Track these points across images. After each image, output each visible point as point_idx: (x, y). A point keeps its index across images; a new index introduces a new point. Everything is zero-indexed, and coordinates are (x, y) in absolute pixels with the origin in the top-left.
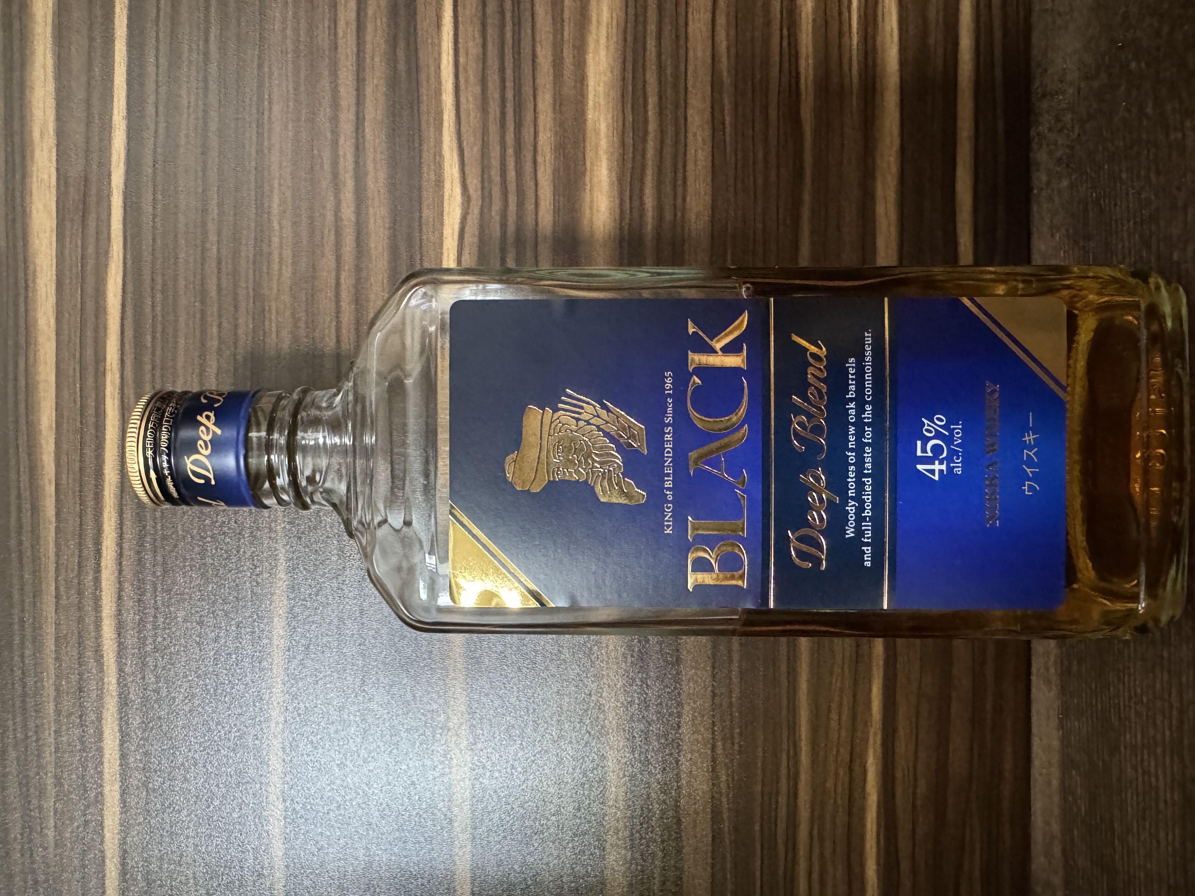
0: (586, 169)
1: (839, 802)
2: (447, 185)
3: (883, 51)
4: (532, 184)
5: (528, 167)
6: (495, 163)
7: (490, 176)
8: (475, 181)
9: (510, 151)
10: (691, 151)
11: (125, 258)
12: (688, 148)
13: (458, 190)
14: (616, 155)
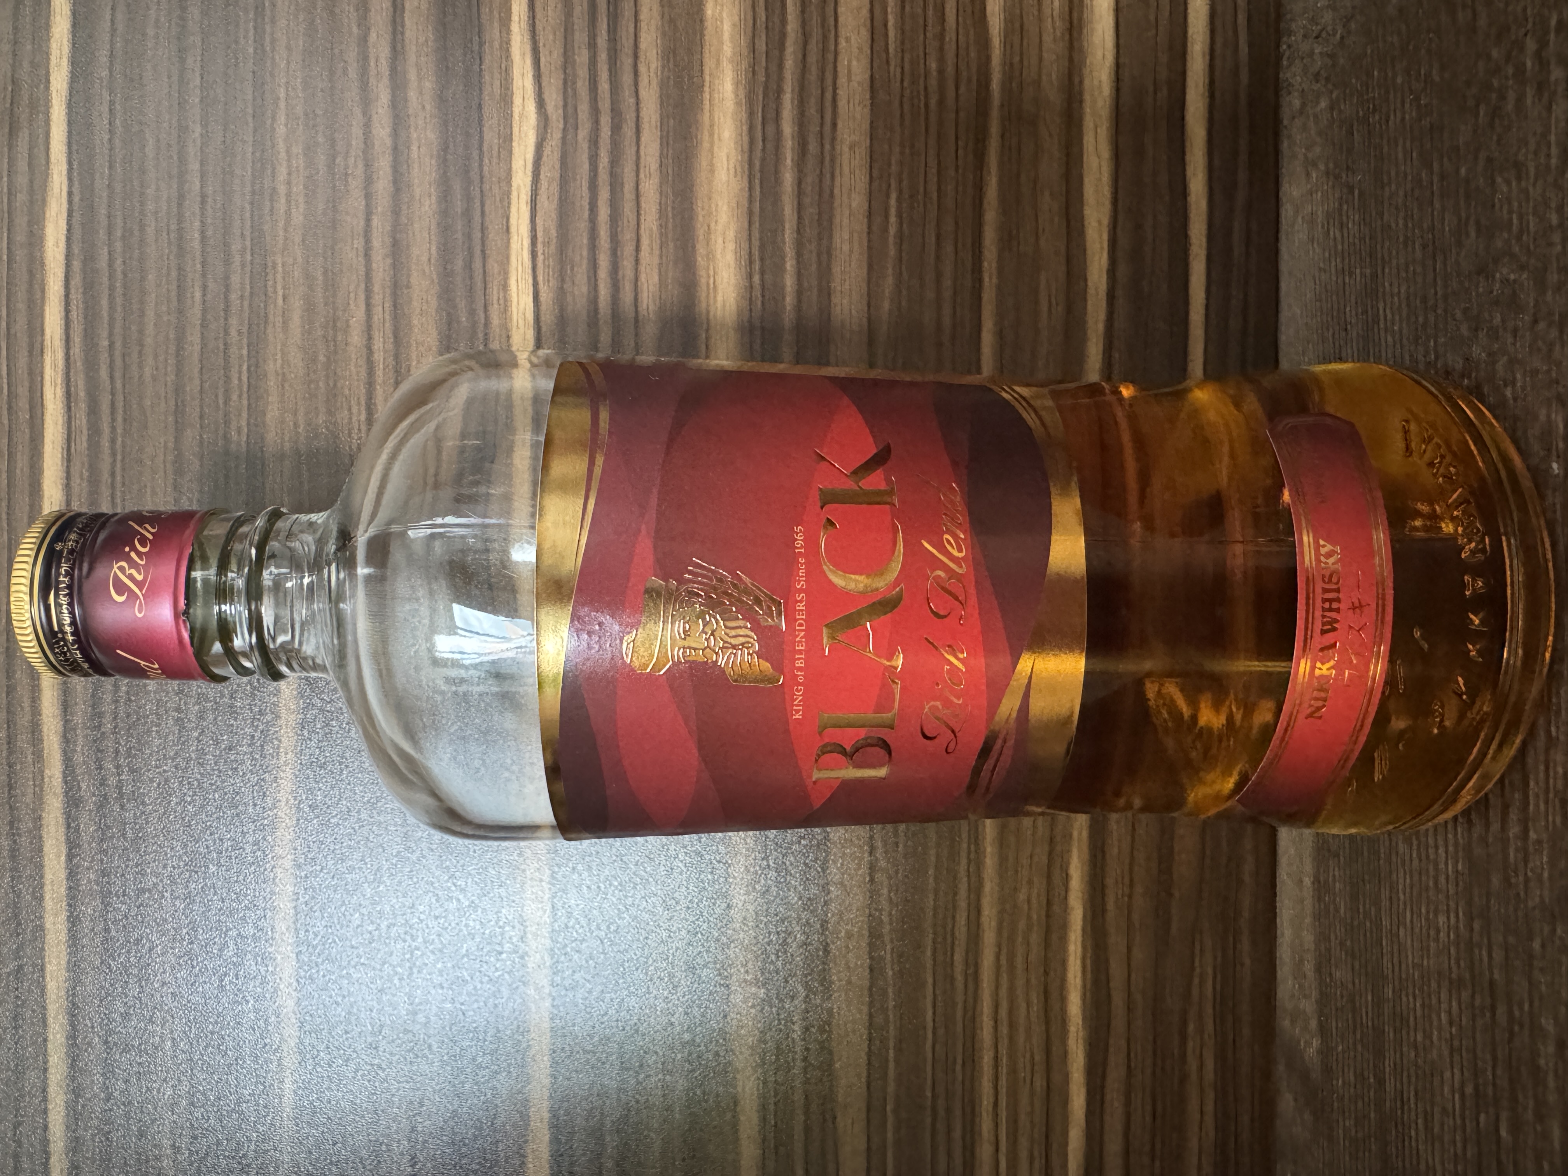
0: (703, 81)
2: (517, 101)
4: (632, 101)
5: (627, 78)
6: (583, 73)
7: (575, 90)
8: (554, 96)
9: (603, 57)
10: (843, 61)
11: (70, 194)
12: (840, 58)
13: (531, 107)
14: (745, 65)
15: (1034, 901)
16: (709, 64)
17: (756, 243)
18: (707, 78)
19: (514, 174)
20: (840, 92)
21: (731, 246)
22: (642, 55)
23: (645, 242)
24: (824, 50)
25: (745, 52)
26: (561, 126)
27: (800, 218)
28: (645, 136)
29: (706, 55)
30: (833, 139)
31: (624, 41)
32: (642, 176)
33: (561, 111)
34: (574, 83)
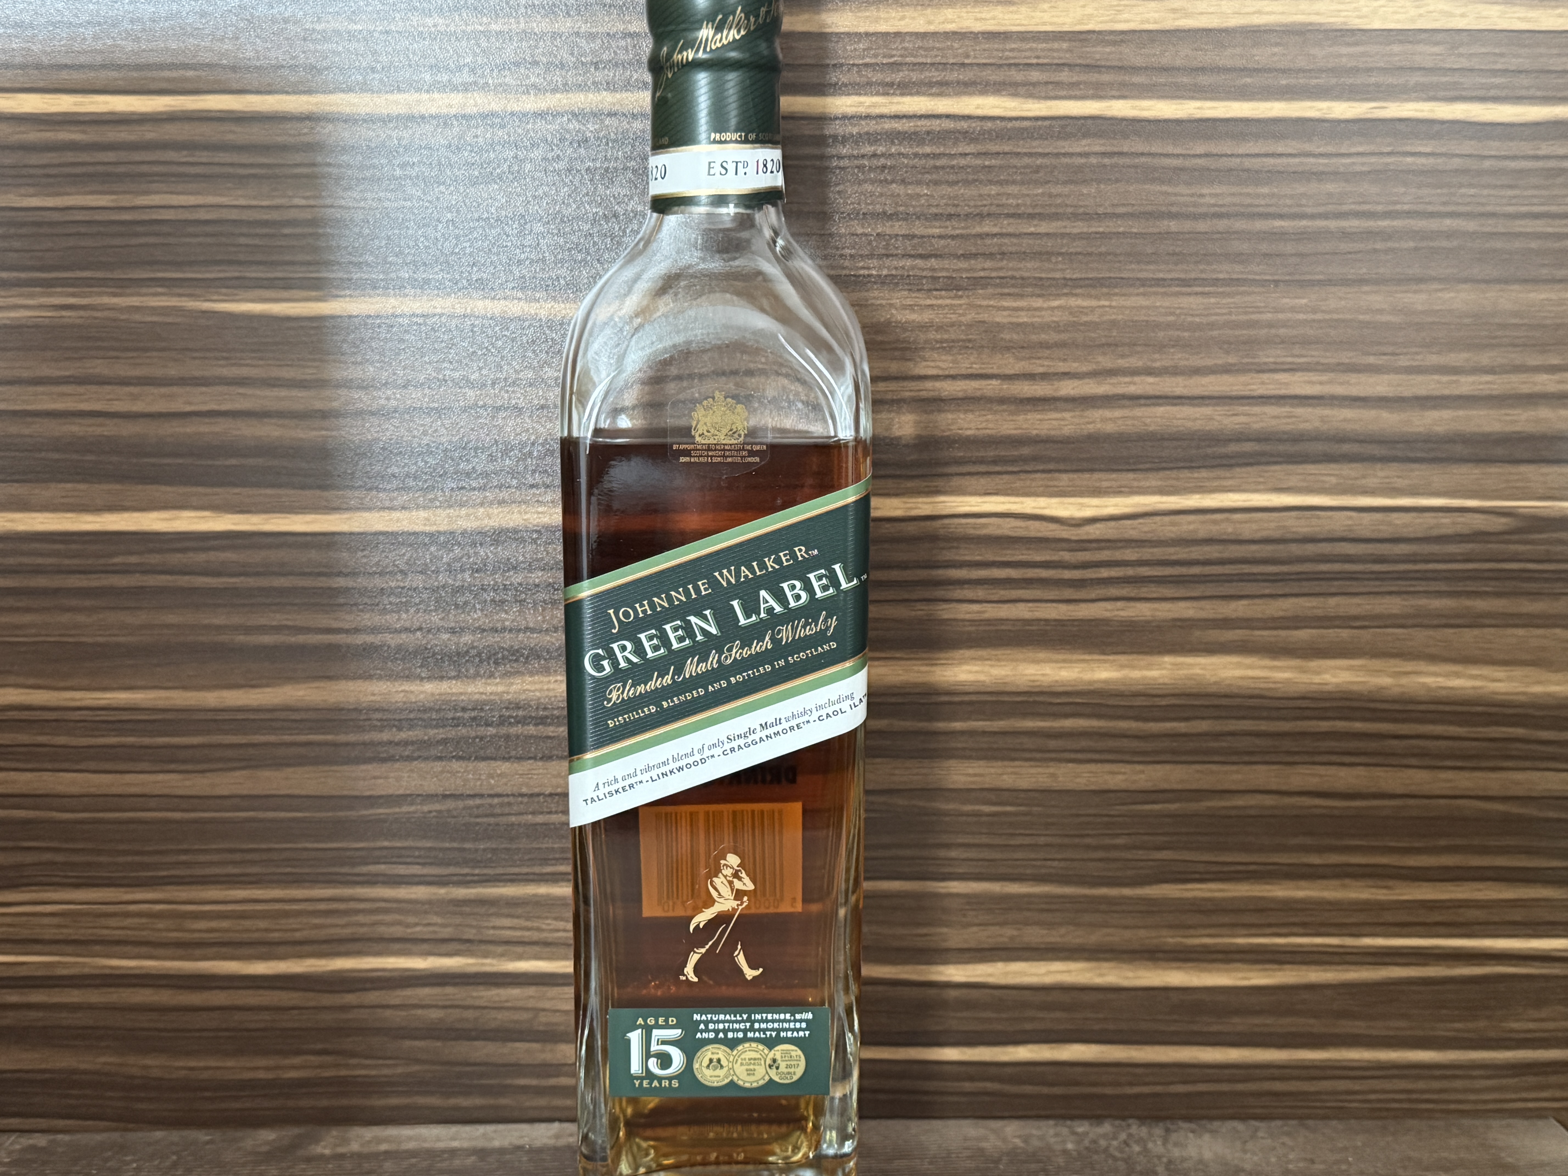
0: (1107, 655)
1: (418, 929)
2: (1095, 501)
3: (1227, 971)
4: (1093, 596)
5: (1114, 591)
6: (1118, 555)
7: (1103, 549)
8: (1098, 532)
9: (1130, 572)
12: (1127, 765)
13: (1088, 513)
14: (1122, 688)
15: (431, 929)
16: (1123, 659)
17: (974, 698)
18: (1111, 658)
19: (1033, 499)
20: (1099, 765)
21: (971, 677)
22: (1132, 604)
23: (975, 607)
24: (1135, 753)
25: (1133, 688)
26: (1073, 538)
27: (995, 733)
28: (1063, 607)
29: (1131, 657)
30: (1060, 760)
31: (1145, 590)
32: (1030, 605)
33: (1085, 537)
34: (1108, 548)
